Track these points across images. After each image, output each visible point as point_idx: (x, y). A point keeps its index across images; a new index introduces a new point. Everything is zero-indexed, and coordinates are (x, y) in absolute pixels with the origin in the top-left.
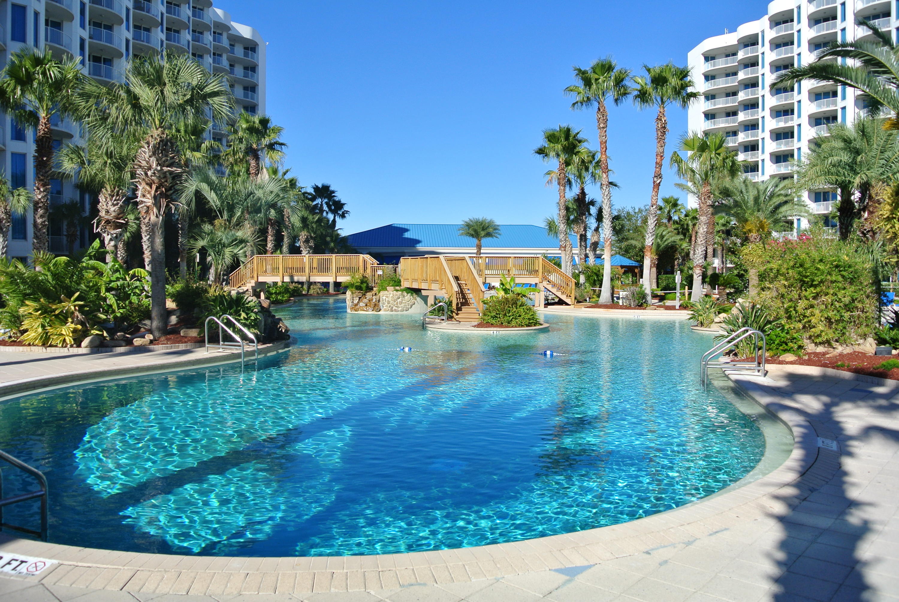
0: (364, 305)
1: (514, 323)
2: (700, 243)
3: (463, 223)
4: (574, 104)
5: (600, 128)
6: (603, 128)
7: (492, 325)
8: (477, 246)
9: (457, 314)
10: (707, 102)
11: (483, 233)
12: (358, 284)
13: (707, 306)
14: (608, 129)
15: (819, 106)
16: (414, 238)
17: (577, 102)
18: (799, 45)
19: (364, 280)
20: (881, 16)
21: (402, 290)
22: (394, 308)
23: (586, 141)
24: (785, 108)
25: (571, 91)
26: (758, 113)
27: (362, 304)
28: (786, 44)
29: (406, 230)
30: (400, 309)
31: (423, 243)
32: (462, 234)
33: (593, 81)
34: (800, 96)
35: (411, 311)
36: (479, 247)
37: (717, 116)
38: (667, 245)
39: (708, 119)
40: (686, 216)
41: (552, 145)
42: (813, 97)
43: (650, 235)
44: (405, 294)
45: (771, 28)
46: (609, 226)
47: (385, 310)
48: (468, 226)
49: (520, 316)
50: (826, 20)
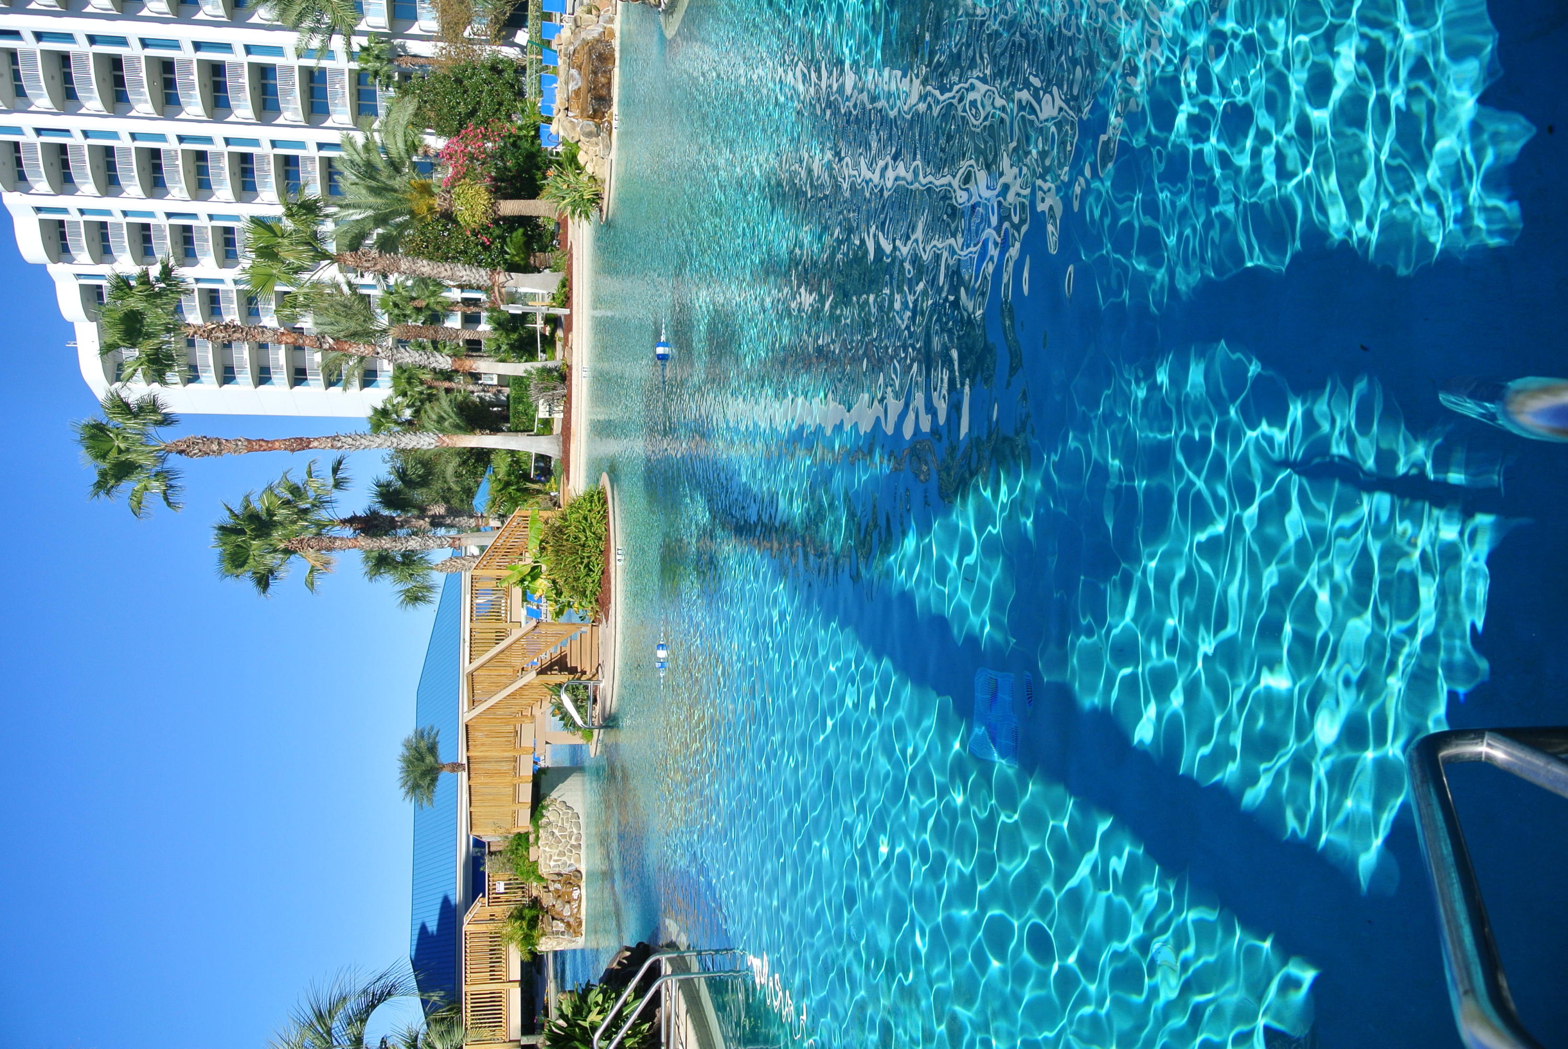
0: (567, 906)
1: (600, 530)
2: (450, 273)
3: (408, 799)
4: (169, 504)
5: (220, 452)
6: (219, 444)
7: (605, 572)
8: (453, 771)
9: (584, 673)
10: (202, 379)
11: (429, 759)
12: (525, 924)
13: (565, 186)
14: (223, 437)
15: (221, 183)
16: (438, 912)
17: (165, 493)
18: (108, 213)
19: (518, 916)
20: (67, 70)
21: (537, 827)
22: (573, 842)
23: (247, 499)
24: (222, 242)
25: (139, 503)
26: (227, 291)
27: (566, 912)
28: (105, 237)
29: (423, 928)
30: (575, 831)
31: (449, 893)
32: (430, 800)
33: (123, 458)
34: (200, 215)
35: (579, 808)
36: (456, 767)
37: (228, 364)
38: (456, 414)
39: (234, 378)
40: (404, 395)
41: (251, 561)
42: (204, 192)
43: (432, 359)
44: (544, 820)
45: (71, 261)
46: (414, 437)
47: (578, 860)
48: (414, 788)
49: (586, 519)
50: (65, 164)
